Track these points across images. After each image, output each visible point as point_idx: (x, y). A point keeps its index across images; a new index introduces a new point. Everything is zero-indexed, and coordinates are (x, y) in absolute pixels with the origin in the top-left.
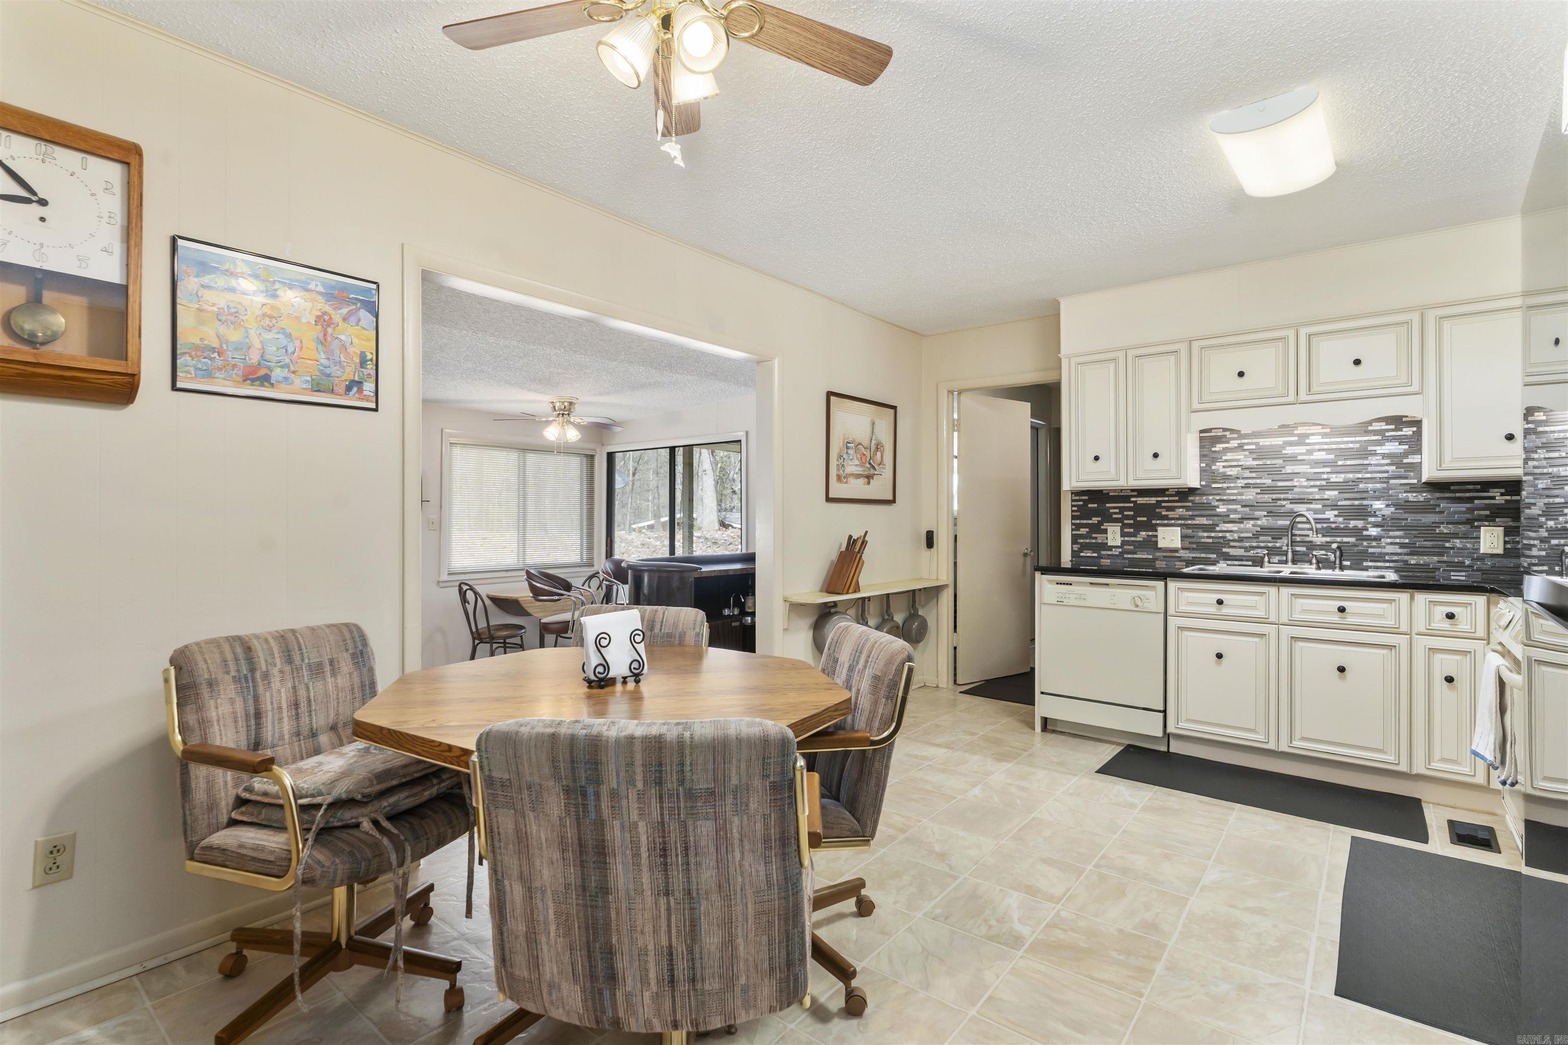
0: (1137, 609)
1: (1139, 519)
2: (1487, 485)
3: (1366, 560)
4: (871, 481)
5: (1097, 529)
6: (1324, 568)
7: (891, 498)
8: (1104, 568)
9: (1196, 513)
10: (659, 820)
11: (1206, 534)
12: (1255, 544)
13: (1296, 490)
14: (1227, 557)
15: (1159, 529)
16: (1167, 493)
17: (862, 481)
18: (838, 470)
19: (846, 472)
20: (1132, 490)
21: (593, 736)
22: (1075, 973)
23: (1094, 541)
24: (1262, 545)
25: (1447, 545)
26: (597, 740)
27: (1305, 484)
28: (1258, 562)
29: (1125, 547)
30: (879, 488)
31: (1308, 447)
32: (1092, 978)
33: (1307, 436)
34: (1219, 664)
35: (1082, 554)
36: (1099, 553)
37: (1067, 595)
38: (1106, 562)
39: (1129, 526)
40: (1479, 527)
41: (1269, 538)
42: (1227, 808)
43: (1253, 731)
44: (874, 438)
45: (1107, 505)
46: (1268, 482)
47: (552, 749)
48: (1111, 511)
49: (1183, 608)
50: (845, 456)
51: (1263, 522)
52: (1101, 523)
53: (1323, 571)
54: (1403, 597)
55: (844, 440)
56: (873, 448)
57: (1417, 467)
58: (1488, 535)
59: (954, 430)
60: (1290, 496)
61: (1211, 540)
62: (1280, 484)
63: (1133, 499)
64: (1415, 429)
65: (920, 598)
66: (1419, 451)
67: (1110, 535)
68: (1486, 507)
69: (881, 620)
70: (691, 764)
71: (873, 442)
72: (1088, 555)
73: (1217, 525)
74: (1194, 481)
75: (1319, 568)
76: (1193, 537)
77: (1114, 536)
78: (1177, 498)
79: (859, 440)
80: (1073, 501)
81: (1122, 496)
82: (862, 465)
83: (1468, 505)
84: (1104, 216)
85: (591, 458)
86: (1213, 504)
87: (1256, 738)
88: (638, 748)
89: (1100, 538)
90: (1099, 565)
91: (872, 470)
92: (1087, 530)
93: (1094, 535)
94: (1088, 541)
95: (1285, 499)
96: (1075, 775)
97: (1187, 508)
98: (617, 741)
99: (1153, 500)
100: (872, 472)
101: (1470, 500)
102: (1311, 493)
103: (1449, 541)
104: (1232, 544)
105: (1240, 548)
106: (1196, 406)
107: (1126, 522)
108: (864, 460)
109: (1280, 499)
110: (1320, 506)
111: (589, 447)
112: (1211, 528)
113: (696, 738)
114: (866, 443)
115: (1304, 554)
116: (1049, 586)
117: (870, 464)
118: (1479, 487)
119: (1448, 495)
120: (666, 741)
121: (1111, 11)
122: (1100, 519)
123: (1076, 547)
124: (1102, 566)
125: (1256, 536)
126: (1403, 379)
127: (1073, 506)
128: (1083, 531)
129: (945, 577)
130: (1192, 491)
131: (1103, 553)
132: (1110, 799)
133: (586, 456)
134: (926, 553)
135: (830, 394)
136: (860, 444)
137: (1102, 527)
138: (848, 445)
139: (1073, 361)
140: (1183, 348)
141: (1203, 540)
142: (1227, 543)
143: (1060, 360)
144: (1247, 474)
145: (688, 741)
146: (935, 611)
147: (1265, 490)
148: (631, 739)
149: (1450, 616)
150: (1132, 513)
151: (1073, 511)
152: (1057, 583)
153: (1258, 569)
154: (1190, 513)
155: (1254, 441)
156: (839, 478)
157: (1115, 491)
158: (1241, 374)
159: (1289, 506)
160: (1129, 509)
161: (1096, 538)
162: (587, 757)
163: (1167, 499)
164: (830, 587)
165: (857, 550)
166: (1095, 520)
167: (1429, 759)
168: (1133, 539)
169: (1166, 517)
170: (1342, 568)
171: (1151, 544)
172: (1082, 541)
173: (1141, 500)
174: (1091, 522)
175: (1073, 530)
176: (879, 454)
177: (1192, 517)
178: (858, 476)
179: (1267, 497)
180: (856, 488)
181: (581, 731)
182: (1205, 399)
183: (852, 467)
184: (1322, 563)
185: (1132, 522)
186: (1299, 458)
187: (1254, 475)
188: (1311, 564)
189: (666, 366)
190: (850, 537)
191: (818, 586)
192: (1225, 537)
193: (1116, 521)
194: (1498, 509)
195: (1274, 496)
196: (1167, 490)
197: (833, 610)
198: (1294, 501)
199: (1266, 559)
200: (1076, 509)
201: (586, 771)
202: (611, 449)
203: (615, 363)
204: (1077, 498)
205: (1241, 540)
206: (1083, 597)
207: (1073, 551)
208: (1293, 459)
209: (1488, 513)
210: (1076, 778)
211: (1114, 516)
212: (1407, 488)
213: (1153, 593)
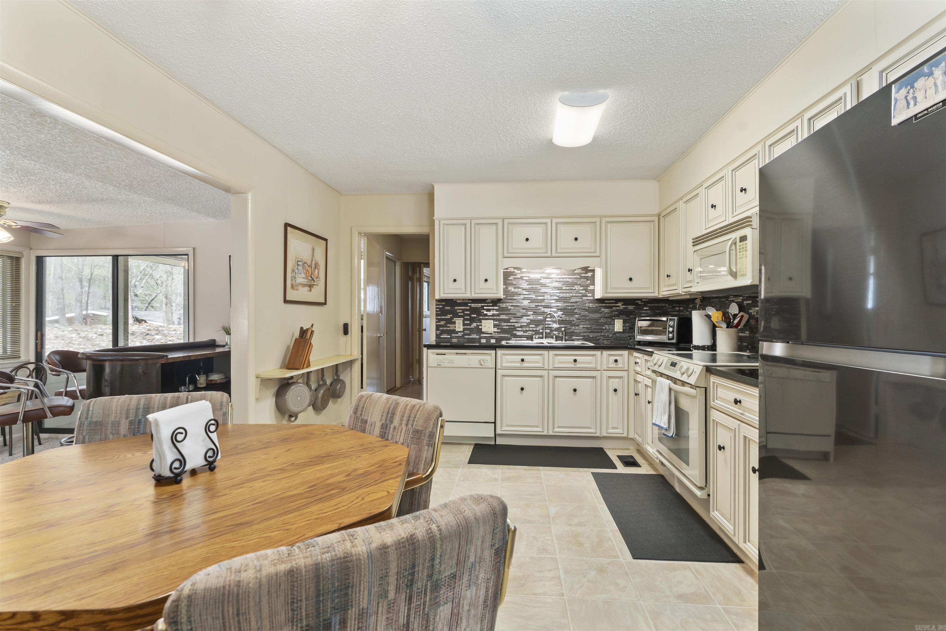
0: (481, 366)
1: (472, 316)
2: (617, 300)
3: (574, 336)
4: (312, 289)
5: (451, 321)
6: (559, 340)
7: (323, 301)
8: (453, 344)
9: (501, 312)
10: (405, 623)
11: (506, 324)
12: (528, 329)
13: (546, 301)
14: (516, 336)
15: (483, 321)
16: (487, 301)
17: (307, 289)
18: (292, 280)
19: (297, 282)
20: (469, 300)
21: (340, 558)
22: (525, 594)
23: (449, 329)
24: (531, 329)
25: (604, 328)
26: (347, 562)
27: (549, 298)
28: (530, 338)
29: (465, 332)
30: (316, 295)
31: (551, 280)
32: (535, 594)
33: (550, 274)
34: (521, 393)
35: (441, 336)
36: (451, 335)
37: (443, 361)
38: (455, 340)
39: (467, 320)
40: (614, 320)
41: (534, 326)
42: (537, 470)
43: (537, 427)
44: (314, 260)
45: (456, 308)
46: (534, 297)
47: (292, 590)
48: (458, 311)
49: (505, 364)
50: (296, 271)
51: (531, 317)
52: (452, 318)
53: (558, 342)
54: (598, 353)
55: (296, 260)
56: (313, 266)
57: (593, 292)
58: (618, 323)
59: (362, 259)
60: (543, 304)
61: (507, 327)
62: (539, 298)
63: (469, 305)
64: (592, 273)
65: (340, 369)
66: (593, 284)
67: (457, 325)
68: (617, 311)
69: (317, 385)
70: (441, 556)
71: (313, 262)
72: (445, 336)
73: (511, 319)
74: (501, 295)
75: (556, 340)
76: (499, 326)
77: (459, 325)
78: (491, 304)
79: (305, 260)
80: (436, 305)
81: (465, 302)
82: (306, 278)
83: (611, 310)
84: (482, 138)
85: (16, 261)
86: (509, 308)
87: (537, 430)
88: (393, 556)
89: (451, 327)
90: (451, 342)
91: (312, 281)
92: (445, 322)
93: (448, 325)
94: (445, 329)
95: (541, 306)
96: (459, 468)
97: (497, 310)
98: (370, 555)
99: (480, 305)
100: (312, 283)
101: (611, 307)
102: (552, 303)
103: (604, 326)
104: (518, 329)
105: (521, 331)
106: (506, 255)
107: (465, 317)
108: (308, 274)
109: (539, 306)
110: (555, 310)
111: (15, 250)
112: (507, 321)
113: (443, 528)
114: (309, 262)
115: (549, 333)
116: (432, 356)
117: (311, 277)
118: (614, 301)
119: (603, 305)
120: (418, 541)
121: (552, 7)
122: (452, 316)
123: (438, 332)
124: (453, 343)
125: (528, 324)
126: (593, 250)
127: (436, 308)
128: (442, 323)
129: (356, 354)
130: (499, 300)
131: (453, 335)
132: (484, 478)
133: (11, 258)
134: (343, 338)
135: (287, 225)
136: (305, 263)
137: (453, 321)
138: (299, 263)
139: (442, 222)
140: (500, 222)
141: (504, 327)
142: (515, 328)
143: (434, 221)
144: (525, 293)
145: (437, 533)
146: (349, 375)
147: (532, 301)
148: (384, 549)
149: (616, 361)
150: (469, 312)
151: (436, 311)
152: (437, 354)
153: (530, 342)
154: (498, 313)
155: (528, 275)
156: (292, 287)
157: (460, 299)
158: (527, 240)
159: (543, 309)
160: (467, 310)
161: (449, 327)
162: (336, 584)
163: (486, 305)
164: (289, 365)
165: (308, 338)
166: (449, 316)
167: (607, 428)
168: (468, 327)
169: (486, 315)
170: (566, 340)
171: (479, 331)
172: (442, 329)
173: (473, 305)
174: (447, 317)
175: (436, 322)
176: (316, 271)
177: (499, 315)
178: (304, 285)
179: (533, 305)
180: (302, 294)
181: (324, 556)
182: (510, 251)
183: (301, 279)
184: (558, 338)
185: (469, 317)
186: (547, 285)
187: (527, 293)
188: (553, 338)
189: (126, 186)
190: (302, 328)
191: (279, 365)
192: (514, 325)
193: (460, 317)
194: (621, 311)
195: (537, 304)
196: (487, 300)
197: (290, 381)
198: (546, 307)
199: (534, 337)
200: (438, 310)
201: (333, 601)
202: (41, 253)
203: (71, 175)
204: (439, 303)
205: (521, 327)
206: (452, 361)
207: (436, 335)
208: (544, 285)
209: (617, 313)
210: (460, 470)
211: (459, 314)
212: (589, 301)
213: (490, 357)
